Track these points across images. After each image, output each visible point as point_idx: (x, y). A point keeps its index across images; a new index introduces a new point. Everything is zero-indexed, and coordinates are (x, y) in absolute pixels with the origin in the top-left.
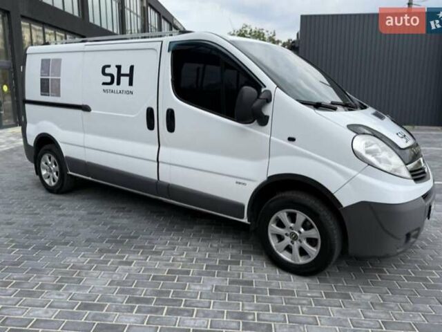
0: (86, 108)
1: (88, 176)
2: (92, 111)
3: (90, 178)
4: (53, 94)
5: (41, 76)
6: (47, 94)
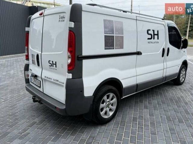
0: (139, 53)
1: (134, 93)
2: (142, 54)
3: (135, 93)
4: (116, 47)
5: (105, 33)
6: (112, 48)
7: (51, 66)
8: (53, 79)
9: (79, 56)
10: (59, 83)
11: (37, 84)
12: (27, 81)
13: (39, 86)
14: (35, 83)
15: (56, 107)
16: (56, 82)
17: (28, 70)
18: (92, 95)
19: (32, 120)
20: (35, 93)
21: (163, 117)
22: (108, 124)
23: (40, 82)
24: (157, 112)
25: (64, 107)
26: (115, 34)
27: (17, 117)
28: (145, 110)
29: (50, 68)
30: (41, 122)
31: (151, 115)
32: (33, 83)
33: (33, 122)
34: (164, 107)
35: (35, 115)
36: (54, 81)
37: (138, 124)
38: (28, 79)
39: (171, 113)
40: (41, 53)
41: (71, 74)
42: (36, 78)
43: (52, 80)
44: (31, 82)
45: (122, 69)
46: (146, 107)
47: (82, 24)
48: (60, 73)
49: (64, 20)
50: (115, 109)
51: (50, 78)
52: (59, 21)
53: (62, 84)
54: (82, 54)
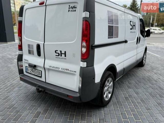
0: (126, 42)
2: (128, 42)
3: (122, 76)
4: (115, 36)
5: (109, 24)
6: (112, 37)
7: (59, 55)
8: (62, 68)
9: (93, 45)
10: (69, 72)
11: (36, 74)
12: (21, 72)
13: (40, 76)
14: (33, 73)
15: (68, 96)
16: (66, 71)
17: (22, 60)
18: (99, 81)
19: (34, 110)
20: (36, 83)
21: (147, 94)
22: (108, 105)
23: (40, 72)
24: (140, 91)
25: (78, 95)
26: (114, 24)
27: (17, 109)
28: (130, 90)
29: (56, 58)
30: (45, 111)
31: (137, 93)
32: (31, 74)
33: (37, 112)
34: (142, 85)
35: (35, 105)
36: (63, 71)
37: (131, 102)
38: (22, 70)
39: (150, 90)
40: (43, 43)
41: (86, 63)
42: (34, 68)
43: (60, 70)
44: (26, 72)
45: (117, 55)
46: (129, 87)
47: (95, 14)
48: (70, 62)
49: (75, 10)
50: (112, 91)
51: (56, 68)
52: (69, 11)
53: (74, 73)
54: (94, 43)
